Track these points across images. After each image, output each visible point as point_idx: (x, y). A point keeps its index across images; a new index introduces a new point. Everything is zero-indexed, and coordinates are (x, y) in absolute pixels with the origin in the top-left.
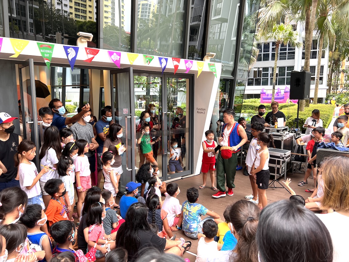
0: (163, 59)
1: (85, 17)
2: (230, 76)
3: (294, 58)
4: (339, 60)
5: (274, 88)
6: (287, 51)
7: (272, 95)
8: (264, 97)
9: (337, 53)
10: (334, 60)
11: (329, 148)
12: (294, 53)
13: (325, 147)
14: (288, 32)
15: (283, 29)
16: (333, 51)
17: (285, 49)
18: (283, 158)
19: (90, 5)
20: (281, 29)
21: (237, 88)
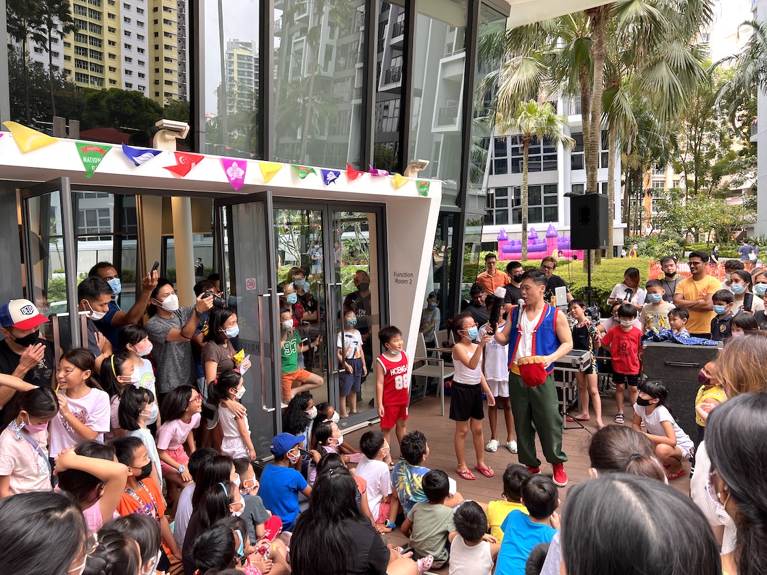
0: (331, 172)
1: (100, 81)
2: (453, 207)
3: (555, 168)
4: (639, 171)
5: (525, 229)
6: (542, 154)
7: (523, 243)
8: (506, 247)
9: (636, 156)
10: (632, 170)
11: (664, 340)
12: (555, 157)
13: (656, 339)
14: (545, 117)
15: (535, 111)
16: (629, 152)
17: (538, 150)
18: (578, 366)
19: (112, 52)
20: (531, 110)
21: (468, 230)
